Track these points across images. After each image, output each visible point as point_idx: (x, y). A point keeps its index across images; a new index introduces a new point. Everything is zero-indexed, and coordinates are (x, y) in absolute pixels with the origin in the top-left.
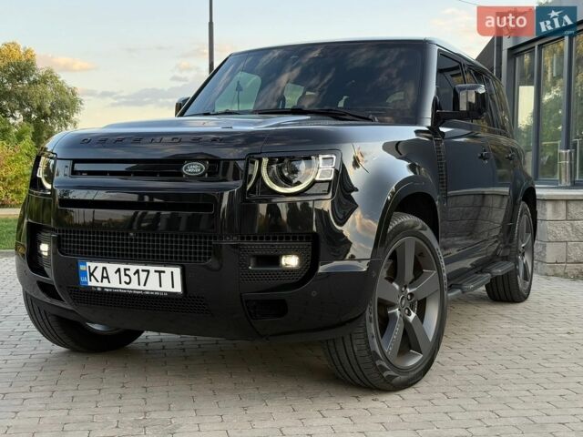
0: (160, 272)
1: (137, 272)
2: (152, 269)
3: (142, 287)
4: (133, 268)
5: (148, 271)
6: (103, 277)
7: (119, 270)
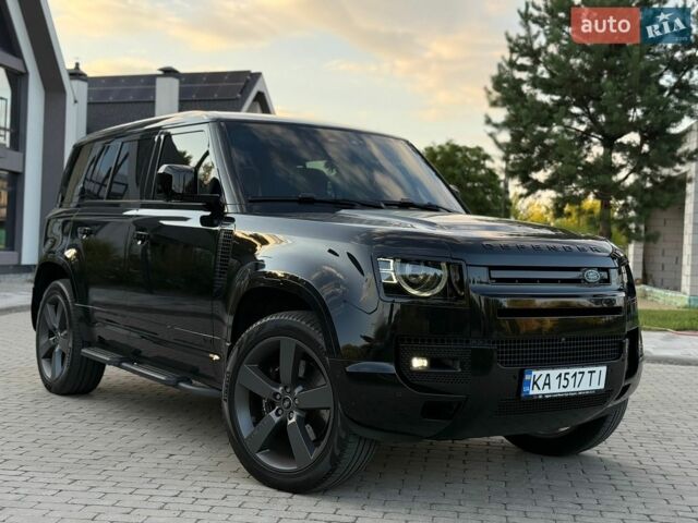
0: (591, 372)
1: (575, 375)
2: (586, 370)
3: (576, 389)
4: (572, 371)
5: (583, 373)
6: (545, 384)
7: (560, 376)
